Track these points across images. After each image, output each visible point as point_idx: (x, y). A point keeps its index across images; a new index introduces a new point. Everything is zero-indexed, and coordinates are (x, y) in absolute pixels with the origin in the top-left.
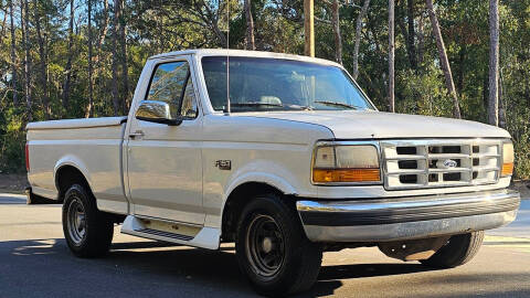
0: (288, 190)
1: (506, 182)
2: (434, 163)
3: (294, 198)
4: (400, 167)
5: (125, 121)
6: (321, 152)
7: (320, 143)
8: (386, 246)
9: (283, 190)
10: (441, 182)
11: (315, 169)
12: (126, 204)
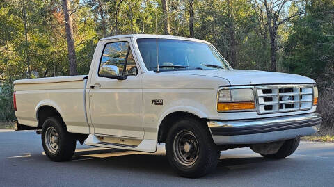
0: (202, 115)
1: (314, 109)
2: (281, 99)
3: (206, 120)
4: (265, 101)
5: (87, 78)
6: (222, 93)
7: (221, 88)
8: (254, 146)
9: (199, 116)
10: (284, 109)
11: (219, 103)
12: (88, 127)
